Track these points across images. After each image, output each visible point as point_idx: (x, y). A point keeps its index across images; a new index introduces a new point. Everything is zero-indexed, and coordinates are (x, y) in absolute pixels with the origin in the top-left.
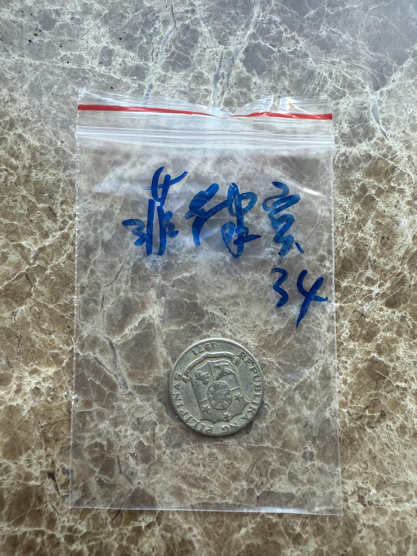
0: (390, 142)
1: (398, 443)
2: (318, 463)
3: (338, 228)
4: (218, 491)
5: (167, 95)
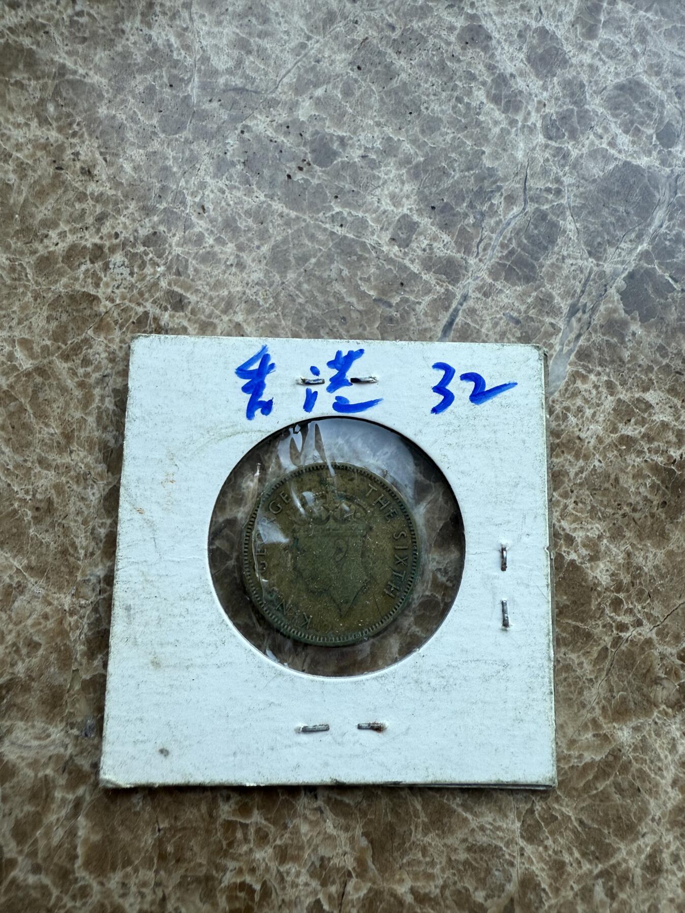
5: (488, 318)
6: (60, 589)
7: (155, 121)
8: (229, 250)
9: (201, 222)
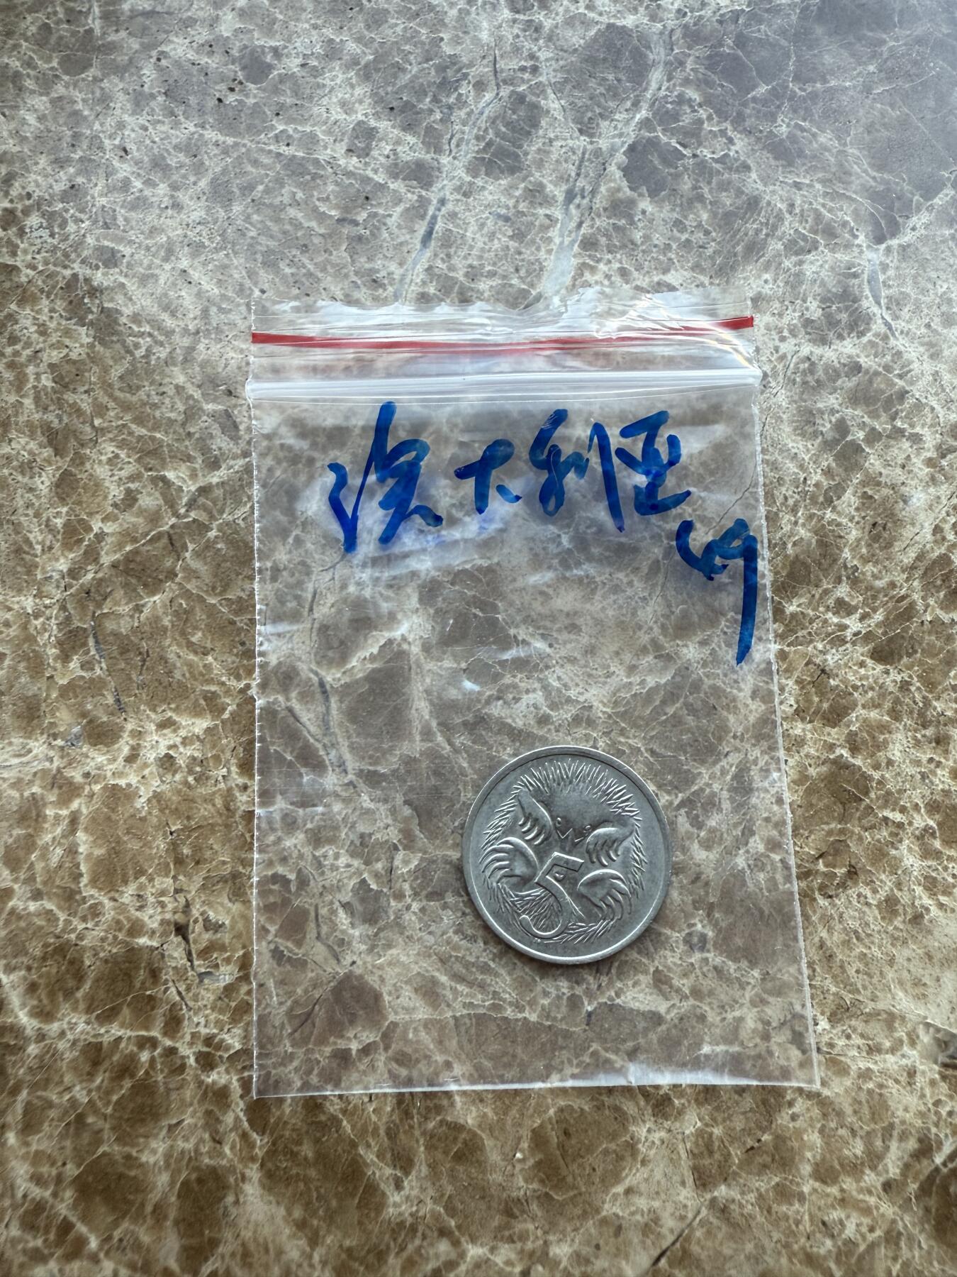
0: (899, 343)
1: (879, 932)
2: (715, 958)
3: (786, 498)
4: (509, 995)
5: (472, 220)
6: (20, 591)
7: (55, 64)
8: (161, 192)
9: (125, 166)
